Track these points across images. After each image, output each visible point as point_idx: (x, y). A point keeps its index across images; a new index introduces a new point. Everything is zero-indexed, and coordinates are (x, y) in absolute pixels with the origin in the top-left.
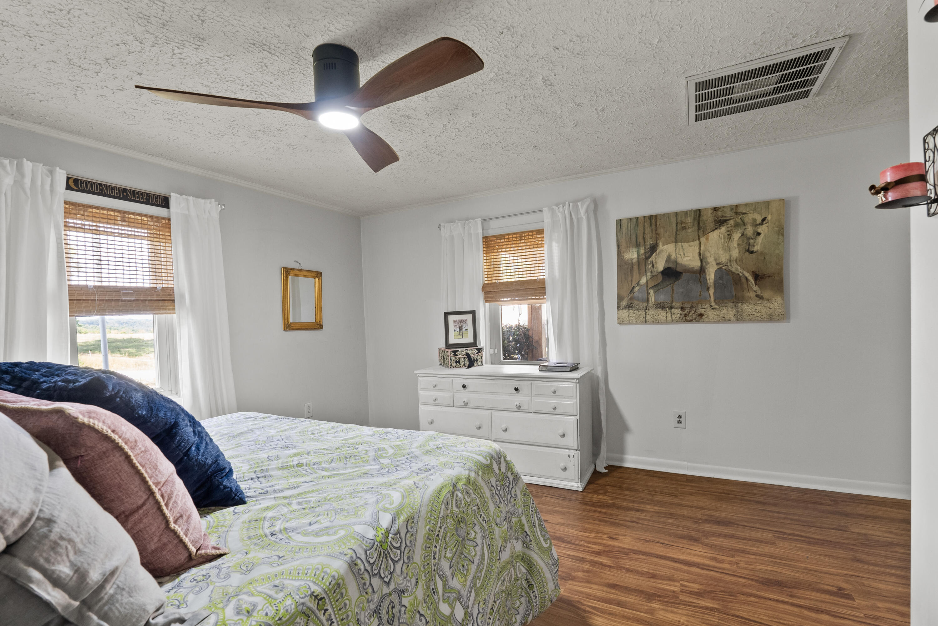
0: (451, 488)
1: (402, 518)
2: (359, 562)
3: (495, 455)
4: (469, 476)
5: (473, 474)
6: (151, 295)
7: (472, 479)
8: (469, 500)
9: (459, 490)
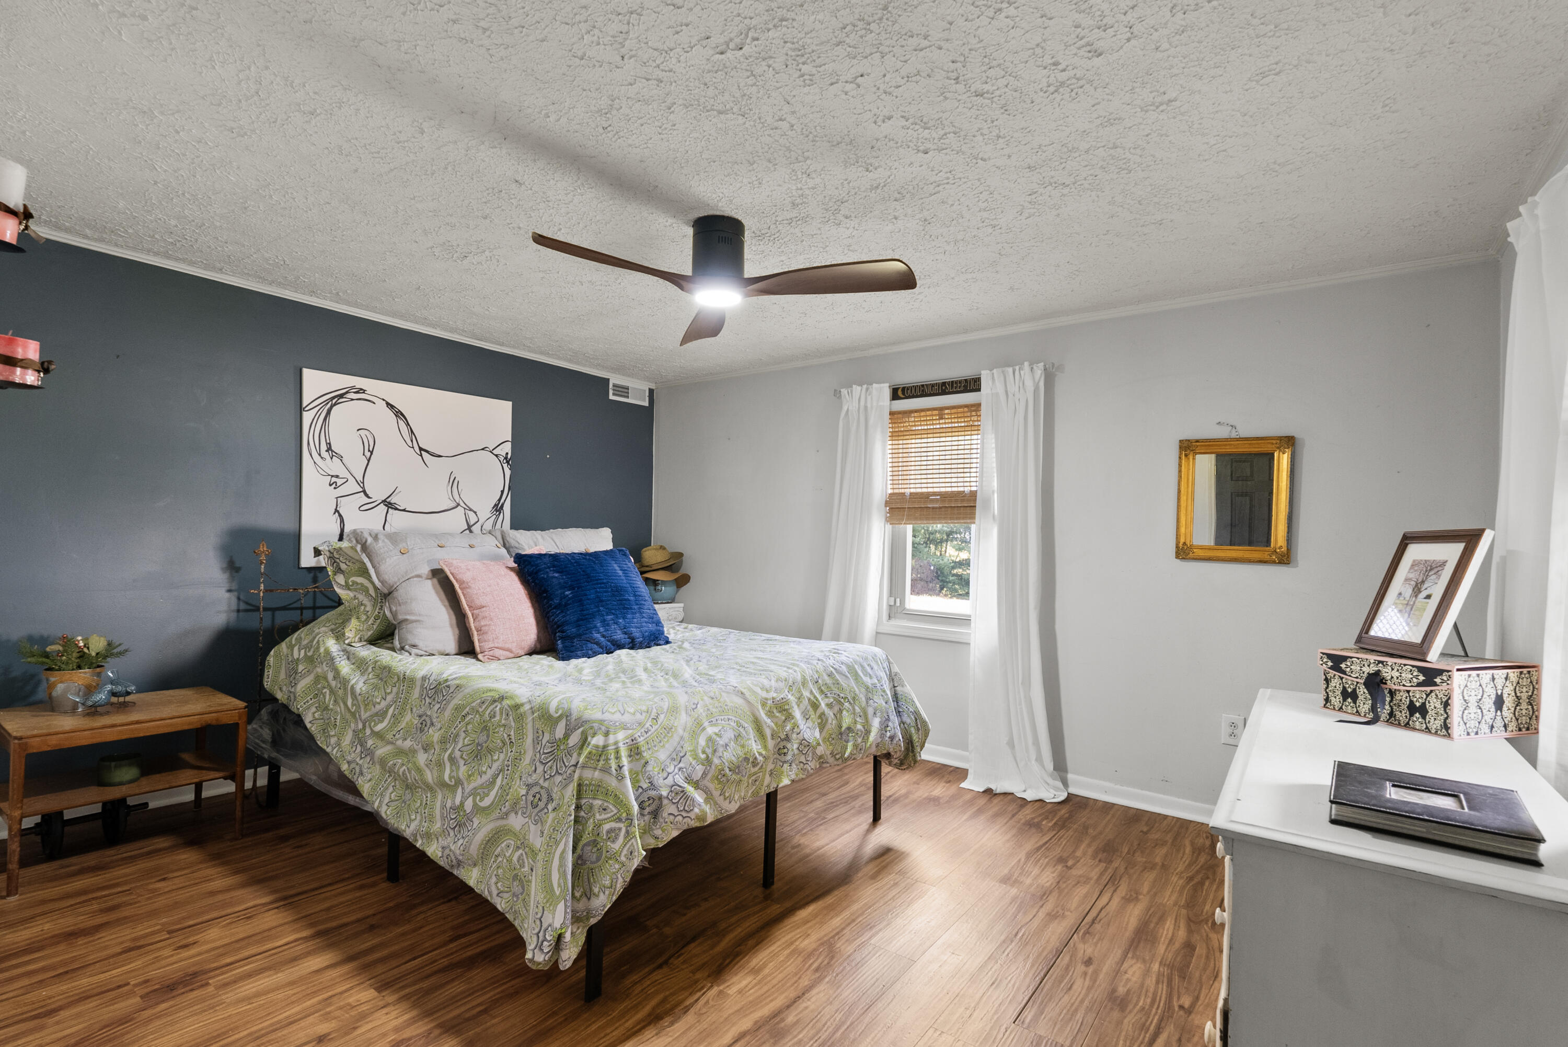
0: (498, 696)
1: (457, 682)
2: (427, 681)
3: (574, 717)
4: (522, 705)
5: (527, 707)
6: (956, 501)
7: (522, 710)
8: (503, 722)
9: (501, 704)
